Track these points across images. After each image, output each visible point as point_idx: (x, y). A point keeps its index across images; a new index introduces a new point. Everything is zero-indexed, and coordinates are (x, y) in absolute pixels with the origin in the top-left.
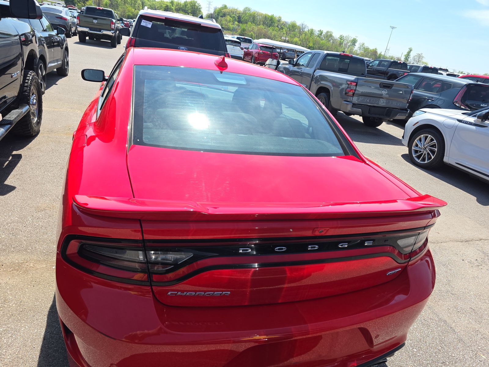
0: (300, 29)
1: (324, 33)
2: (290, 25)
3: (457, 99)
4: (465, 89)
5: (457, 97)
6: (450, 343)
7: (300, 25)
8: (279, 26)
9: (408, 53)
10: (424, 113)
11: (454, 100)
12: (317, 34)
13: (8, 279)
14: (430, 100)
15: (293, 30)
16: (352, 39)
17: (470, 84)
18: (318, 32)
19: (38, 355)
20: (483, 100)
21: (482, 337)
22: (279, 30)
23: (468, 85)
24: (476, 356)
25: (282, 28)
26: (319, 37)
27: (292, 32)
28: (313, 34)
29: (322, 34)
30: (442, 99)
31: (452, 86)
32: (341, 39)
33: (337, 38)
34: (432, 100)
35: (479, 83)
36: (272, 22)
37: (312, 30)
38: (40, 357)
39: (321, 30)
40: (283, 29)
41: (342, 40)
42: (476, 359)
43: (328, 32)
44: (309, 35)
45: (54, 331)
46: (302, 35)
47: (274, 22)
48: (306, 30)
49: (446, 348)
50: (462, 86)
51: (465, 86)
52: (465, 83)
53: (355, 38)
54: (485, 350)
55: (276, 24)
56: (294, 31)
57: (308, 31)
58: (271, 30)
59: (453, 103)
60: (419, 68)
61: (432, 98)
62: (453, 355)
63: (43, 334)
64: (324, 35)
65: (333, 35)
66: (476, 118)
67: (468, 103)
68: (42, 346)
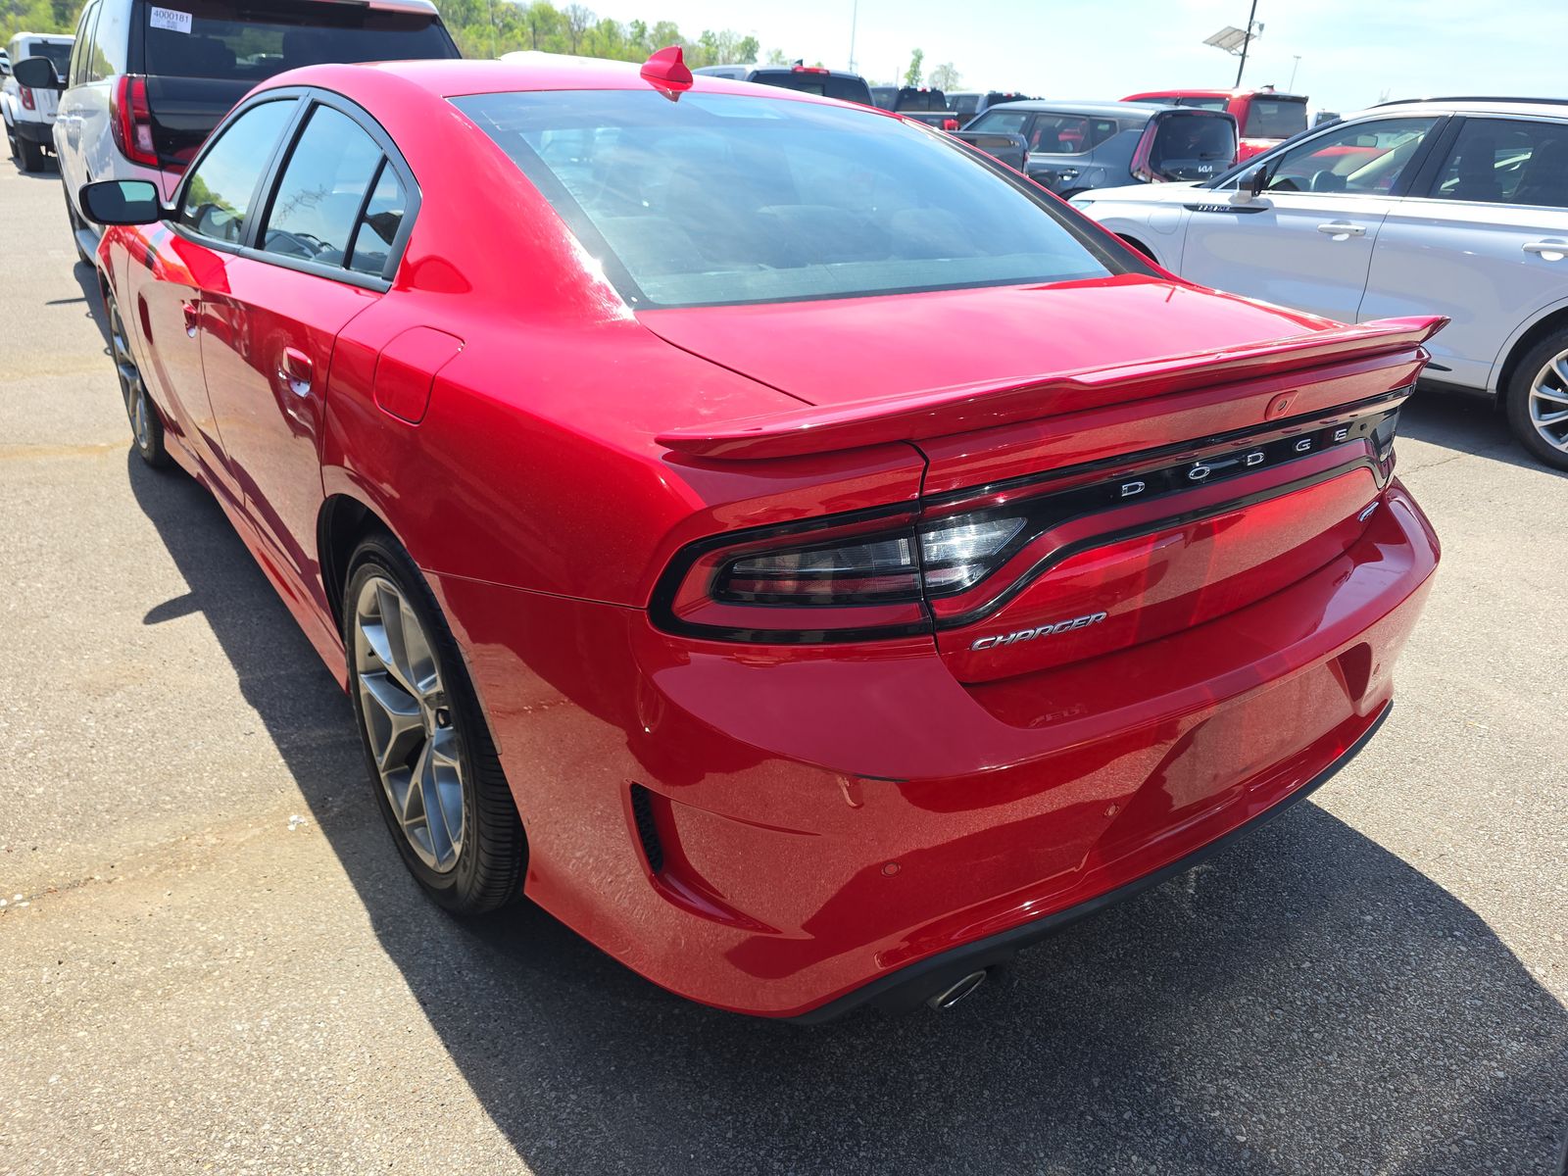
0: (569, 23)
1: (650, 30)
2: (533, 14)
3: (1139, 161)
4: (1154, 129)
5: (1137, 154)
6: (1403, 719)
7: (567, 9)
8: (497, 21)
9: (912, 66)
10: (1087, 204)
11: (1133, 165)
12: (629, 36)
13: (165, 897)
14: (1068, 175)
15: (546, 28)
16: (742, 40)
17: (1163, 113)
18: (630, 29)
19: (439, 1044)
20: (1202, 155)
21: (1457, 690)
22: (501, 34)
23: (1159, 118)
24: (1468, 730)
25: (509, 27)
26: (640, 44)
27: (546, 38)
28: (616, 35)
29: (647, 35)
30: (1100, 169)
31: (1118, 125)
32: (707, 44)
33: (696, 42)
34: (1074, 176)
35: (1181, 108)
36: (469, 10)
37: (610, 22)
38: (447, 1047)
39: (641, 22)
40: (511, 29)
41: (713, 49)
42: (1471, 734)
43: (661, 26)
44: (605, 41)
45: (436, 978)
46: (580, 42)
47: (475, 7)
48: (590, 24)
49: (1402, 732)
50: (1146, 124)
51: (1152, 122)
52: (1151, 113)
53: (750, 35)
54: (1476, 713)
55: (483, 14)
56: (550, 31)
57: (598, 26)
58: (474, 36)
59: (1132, 174)
60: (976, 102)
61: (1072, 170)
62: (1423, 740)
63: (408, 993)
64: (651, 36)
65: (680, 32)
66: (1238, 190)
67: (1166, 167)
68: (431, 1021)
